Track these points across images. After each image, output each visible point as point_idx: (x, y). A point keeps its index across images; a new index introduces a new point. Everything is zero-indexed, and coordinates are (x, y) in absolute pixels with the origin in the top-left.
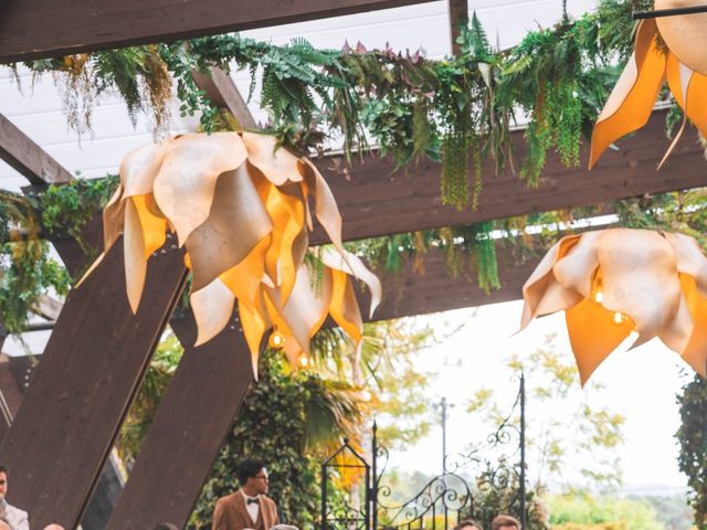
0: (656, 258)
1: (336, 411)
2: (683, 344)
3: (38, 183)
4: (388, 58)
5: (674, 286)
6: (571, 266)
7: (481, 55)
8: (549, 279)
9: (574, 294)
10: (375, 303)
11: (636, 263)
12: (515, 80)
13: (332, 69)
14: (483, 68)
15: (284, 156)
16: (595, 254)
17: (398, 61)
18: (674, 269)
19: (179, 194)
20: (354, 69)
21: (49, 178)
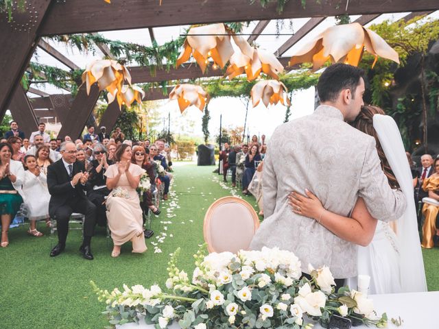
0: (194, 90)
1: (138, 118)
2: (199, 106)
3: (73, 70)
4: (137, 45)
5: (197, 96)
6: (178, 91)
7: (156, 46)
8: (174, 93)
9: (179, 96)
10: (143, 97)
11: (190, 91)
12: (163, 51)
13: (125, 46)
14: (157, 49)
15: (119, 65)
16: (182, 89)
17: (139, 46)
18: (197, 92)
19: (97, 71)
20: (130, 46)
21: (75, 69)
